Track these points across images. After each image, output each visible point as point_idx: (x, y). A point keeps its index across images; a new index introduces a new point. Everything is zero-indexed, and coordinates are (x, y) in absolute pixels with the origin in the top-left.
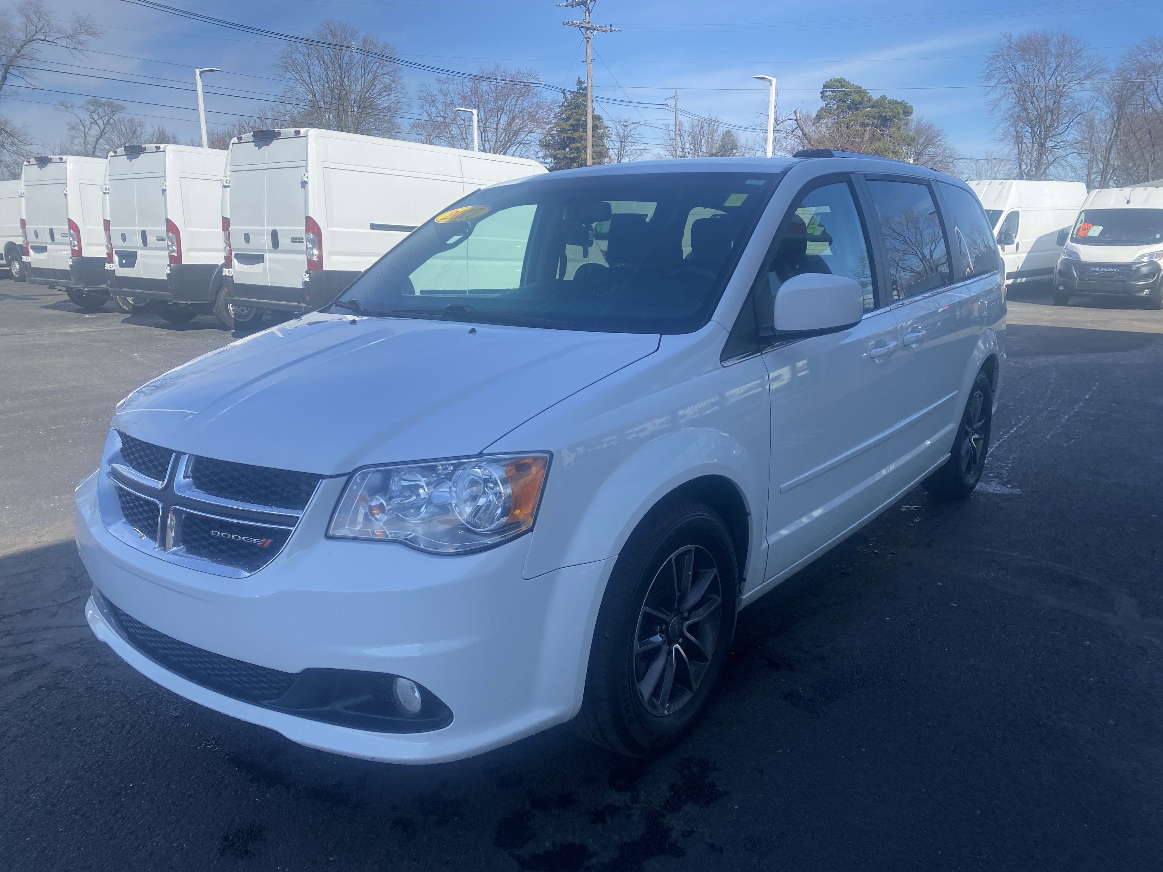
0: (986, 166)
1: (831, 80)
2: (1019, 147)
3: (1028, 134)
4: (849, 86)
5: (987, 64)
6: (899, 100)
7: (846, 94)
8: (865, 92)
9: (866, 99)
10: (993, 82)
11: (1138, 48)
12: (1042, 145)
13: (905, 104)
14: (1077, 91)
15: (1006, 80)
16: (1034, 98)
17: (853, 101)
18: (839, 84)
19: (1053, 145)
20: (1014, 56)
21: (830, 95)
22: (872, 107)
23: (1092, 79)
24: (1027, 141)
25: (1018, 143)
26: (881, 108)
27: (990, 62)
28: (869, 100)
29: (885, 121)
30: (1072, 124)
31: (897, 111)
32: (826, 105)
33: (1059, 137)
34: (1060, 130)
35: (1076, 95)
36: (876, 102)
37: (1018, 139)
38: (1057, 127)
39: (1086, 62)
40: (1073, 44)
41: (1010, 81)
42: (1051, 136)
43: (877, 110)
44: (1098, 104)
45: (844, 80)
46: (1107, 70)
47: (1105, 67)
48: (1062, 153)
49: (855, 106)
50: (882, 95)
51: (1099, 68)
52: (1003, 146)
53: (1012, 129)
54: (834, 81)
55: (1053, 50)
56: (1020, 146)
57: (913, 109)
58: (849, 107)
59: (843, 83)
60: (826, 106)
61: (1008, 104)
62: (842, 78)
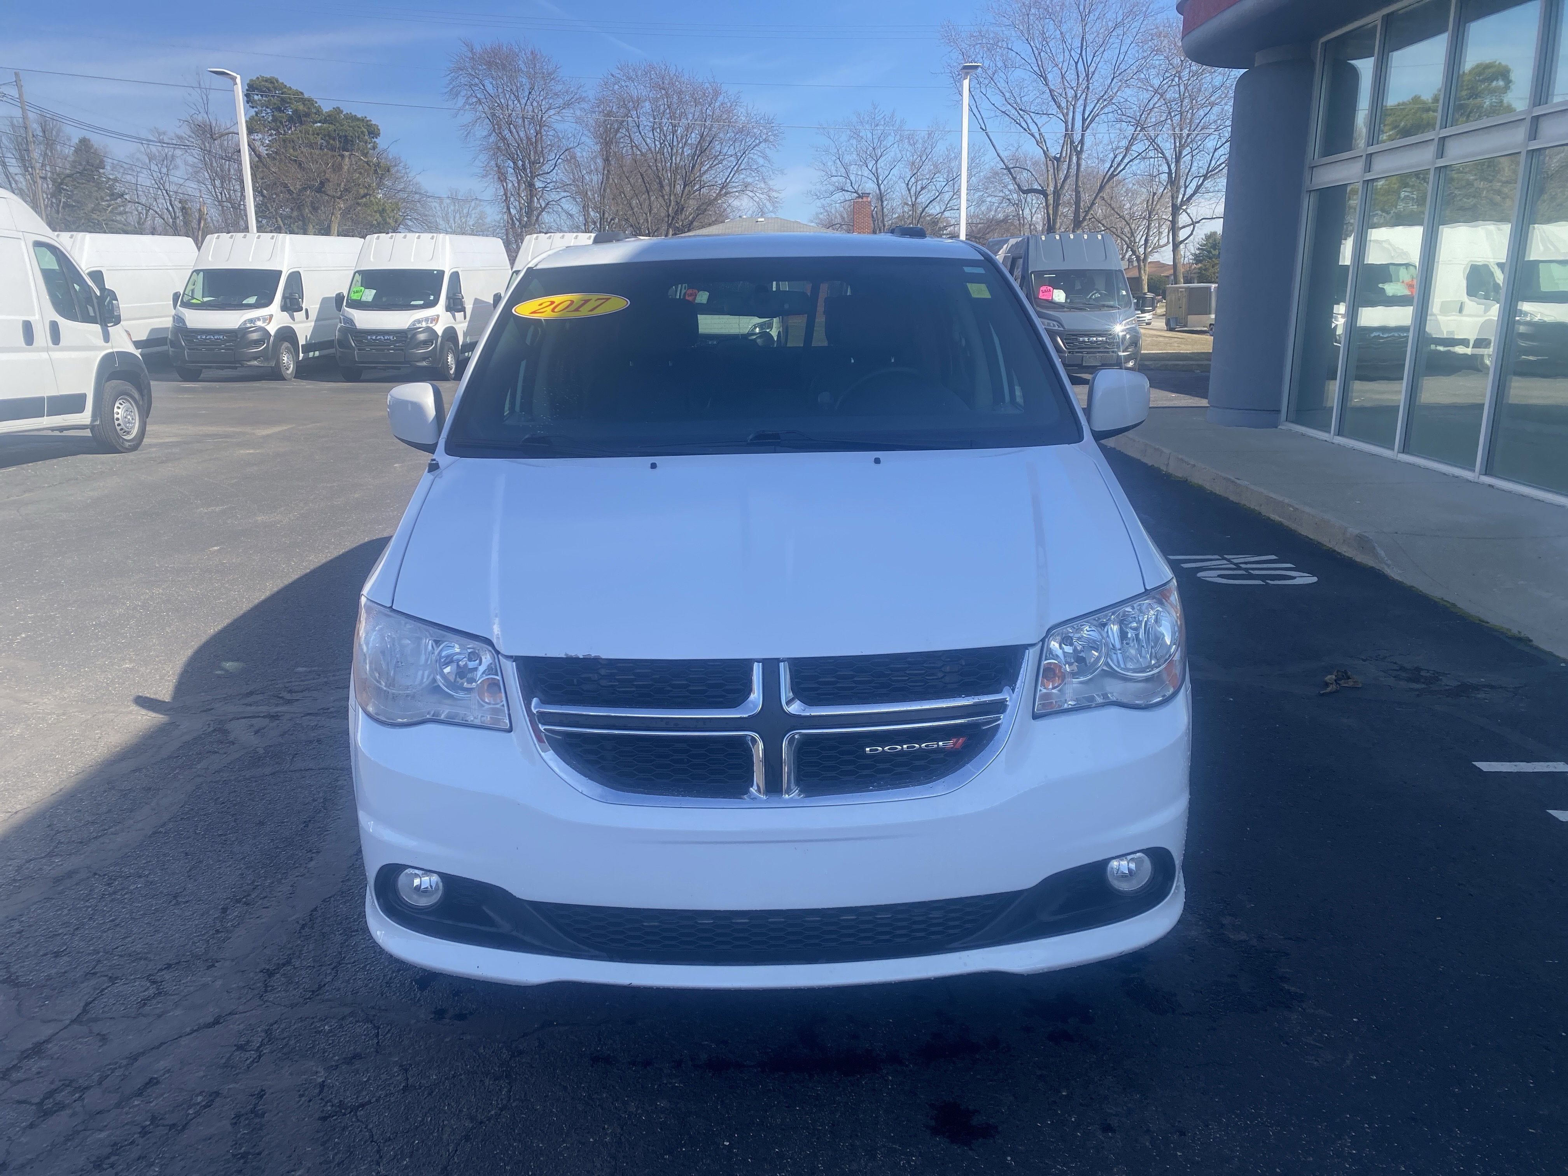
0: (452, 208)
1: (258, 78)
2: (503, 186)
3: (511, 170)
4: (284, 90)
5: (449, 78)
6: (359, 116)
7: (283, 100)
8: (310, 100)
9: (314, 111)
10: (461, 101)
11: (613, 75)
12: (531, 185)
13: (368, 121)
14: (557, 121)
15: (475, 100)
16: (511, 126)
17: (295, 111)
18: (270, 86)
19: (543, 186)
20: (479, 70)
21: (259, 100)
22: (323, 121)
23: (573, 109)
24: (512, 178)
25: (501, 181)
26: (338, 124)
27: (452, 75)
28: (319, 111)
29: (347, 143)
30: (560, 161)
31: (360, 130)
32: (257, 113)
33: (548, 176)
34: (546, 168)
35: (559, 127)
36: (329, 116)
37: (502, 178)
38: (543, 164)
39: (561, 87)
40: (544, 64)
41: (479, 102)
42: (538, 175)
43: (332, 127)
44: (584, 139)
45: (277, 81)
46: (587, 99)
47: (584, 95)
48: (554, 196)
49: (298, 118)
50: (335, 107)
51: (577, 96)
52: (486, 185)
53: (493, 163)
54: (263, 81)
55: (522, 66)
56: (505, 185)
57: (379, 130)
58: (291, 119)
59: (276, 84)
60: (257, 115)
61: (482, 130)
62: (274, 78)
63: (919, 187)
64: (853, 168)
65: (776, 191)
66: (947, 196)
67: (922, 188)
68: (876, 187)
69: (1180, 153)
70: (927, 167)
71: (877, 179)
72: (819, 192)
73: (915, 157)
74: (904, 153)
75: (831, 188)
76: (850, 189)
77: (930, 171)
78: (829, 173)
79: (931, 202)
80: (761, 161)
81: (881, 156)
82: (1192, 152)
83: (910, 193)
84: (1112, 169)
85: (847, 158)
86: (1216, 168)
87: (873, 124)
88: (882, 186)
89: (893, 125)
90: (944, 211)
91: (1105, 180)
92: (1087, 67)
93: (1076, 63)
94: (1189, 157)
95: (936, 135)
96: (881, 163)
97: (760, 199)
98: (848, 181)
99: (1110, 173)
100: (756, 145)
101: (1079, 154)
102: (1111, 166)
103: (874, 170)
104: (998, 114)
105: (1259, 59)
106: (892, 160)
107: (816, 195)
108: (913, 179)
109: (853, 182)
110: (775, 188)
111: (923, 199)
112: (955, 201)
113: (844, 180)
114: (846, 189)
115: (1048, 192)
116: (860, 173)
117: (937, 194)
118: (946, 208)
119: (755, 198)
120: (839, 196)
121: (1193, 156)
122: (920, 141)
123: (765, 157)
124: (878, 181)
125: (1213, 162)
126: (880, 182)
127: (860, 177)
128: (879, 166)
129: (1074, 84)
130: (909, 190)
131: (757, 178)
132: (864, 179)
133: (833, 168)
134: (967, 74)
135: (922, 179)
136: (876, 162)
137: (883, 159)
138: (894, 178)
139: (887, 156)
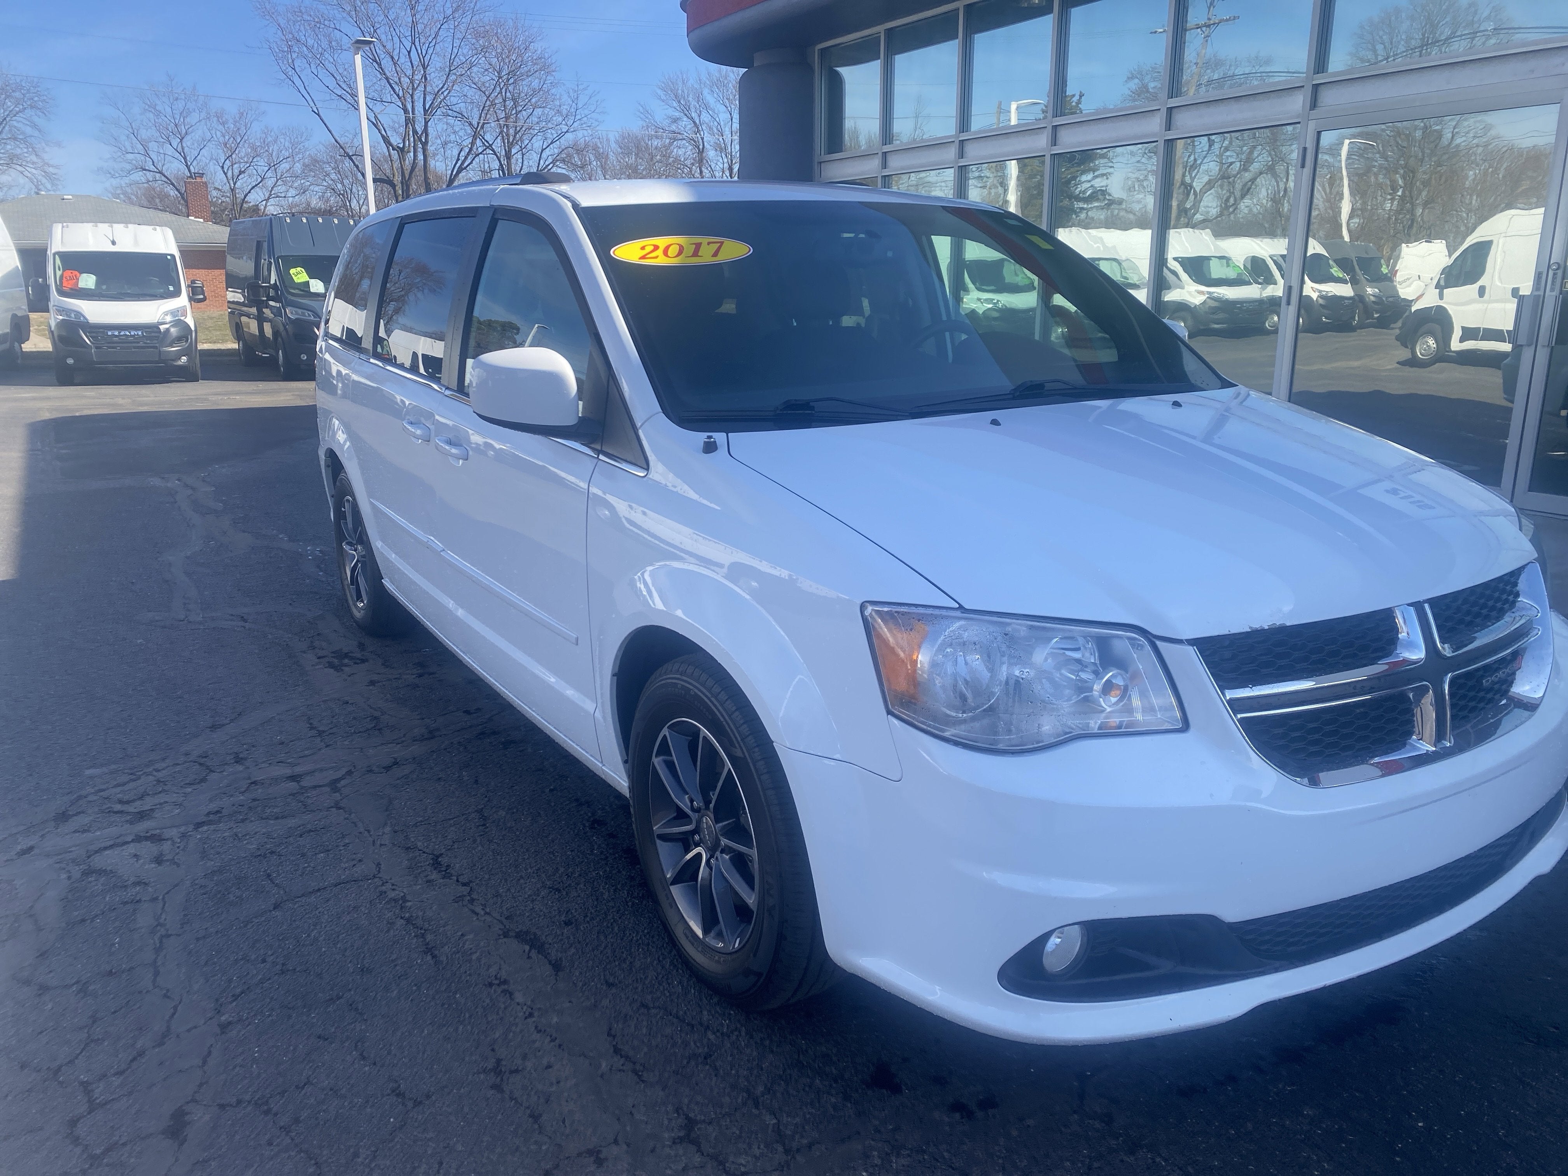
63: (236, 172)
64: (153, 146)
65: (52, 166)
66: (270, 182)
67: (241, 173)
68: (183, 167)
69: (510, 151)
70: (243, 151)
71: (185, 158)
72: (113, 170)
73: (227, 137)
74: (213, 132)
75: (128, 167)
76: (152, 168)
77: (247, 154)
78: (123, 149)
79: (253, 187)
80: (29, 130)
81: (186, 133)
82: (522, 150)
83: (227, 177)
84: (460, 162)
85: (144, 134)
86: (545, 168)
87: (171, 98)
88: (191, 167)
89: (196, 101)
90: (269, 198)
91: (454, 173)
92: (422, 57)
93: (409, 52)
94: (519, 156)
95: (249, 116)
96: (187, 142)
97: (33, 174)
98: (148, 159)
99: (458, 165)
100: (20, 111)
101: (425, 144)
102: (458, 160)
103: (179, 149)
104: (333, 98)
105: (759, 60)
106: (200, 139)
107: (110, 173)
108: (228, 163)
109: (156, 161)
110: (51, 162)
111: (244, 183)
112: (280, 188)
113: (143, 158)
114: (147, 168)
115: (396, 183)
116: (161, 151)
117: (260, 179)
118: (271, 195)
119: (26, 173)
120: (138, 176)
121: (523, 155)
122: (231, 121)
123: (34, 126)
124: (186, 162)
125: (542, 162)
126: (189, 164)
127: (162, 156)
128: (184, 145)
129: (409, 72)
130: (225, 174)
131: (25, 150)
132: (168, 158)
133: (127, 144)
134: (358, 49)
135: (240, 163)
136: (181, 140)
137: (188, 137)
138: (204, 159)
139: (193, 134)
